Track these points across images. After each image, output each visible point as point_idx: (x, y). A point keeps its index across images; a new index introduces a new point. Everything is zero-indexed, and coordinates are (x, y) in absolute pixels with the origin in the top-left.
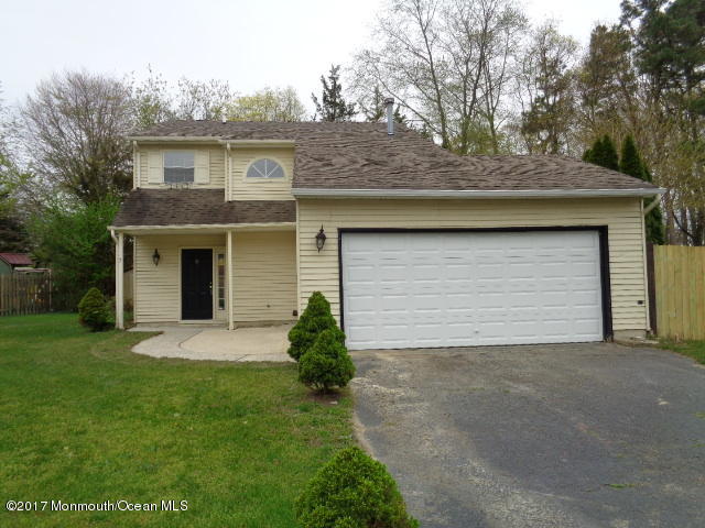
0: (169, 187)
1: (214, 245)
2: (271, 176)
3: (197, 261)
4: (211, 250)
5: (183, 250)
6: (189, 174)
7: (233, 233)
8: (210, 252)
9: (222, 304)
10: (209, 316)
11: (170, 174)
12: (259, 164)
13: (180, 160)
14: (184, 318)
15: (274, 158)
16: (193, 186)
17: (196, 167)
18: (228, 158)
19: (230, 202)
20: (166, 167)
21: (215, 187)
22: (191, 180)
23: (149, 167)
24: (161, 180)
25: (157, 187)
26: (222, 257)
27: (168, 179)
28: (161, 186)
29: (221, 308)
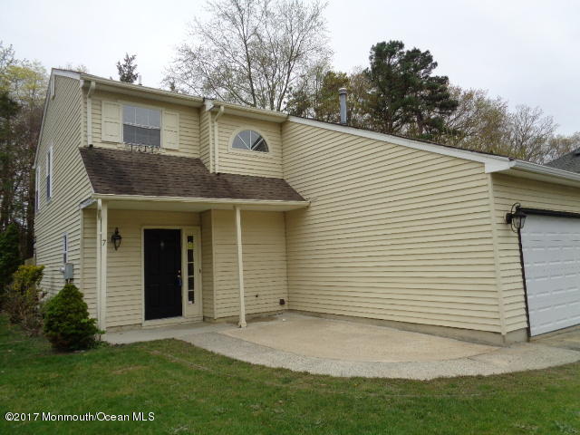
0: (129, 148)
1: (185, 225)
2: (257, 150)
3: (162, 244)
4: (180, 231)
5: (146, 231)
6: (154, 136)
8: (178, 233)
9: (191, 297)
10: (178, 312)
11: (130, 132)
13: (144, 116)
14: (148, 316)
16: (160, 151)
17: (163, 128)
18: (213, 122)
19: (219, 174)
20: (127, 123)
21: (187, 156)
22: (158, 144)
23: (104, 119)
24: (120, 139)
25: (114, 147)
26: (190, 239)
27: (127, 138)
28: (119, 146)
29: (191, 302)
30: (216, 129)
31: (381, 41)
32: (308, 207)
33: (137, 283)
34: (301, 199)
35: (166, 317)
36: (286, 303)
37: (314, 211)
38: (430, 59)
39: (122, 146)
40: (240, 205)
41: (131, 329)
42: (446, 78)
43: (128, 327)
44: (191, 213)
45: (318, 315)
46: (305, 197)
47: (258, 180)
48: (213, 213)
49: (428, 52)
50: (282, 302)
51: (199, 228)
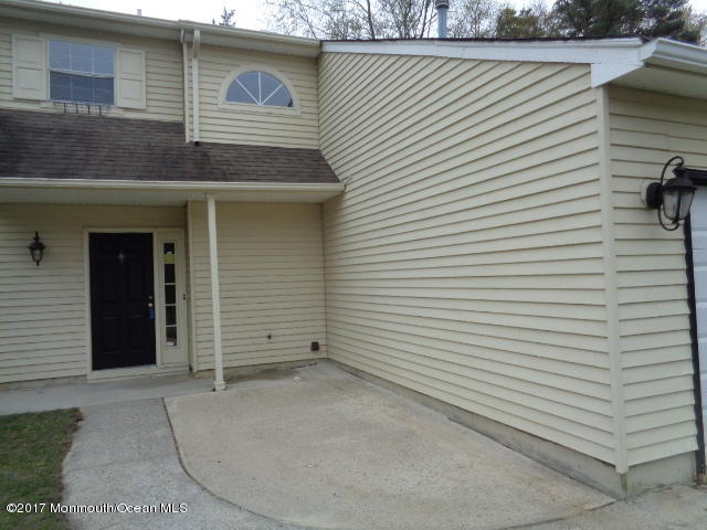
0: (60, 109)
1: (156, 227)
2: (271, 102)
3: (121, 256)
4: (151, 235)
5: (92, 236)
6: (103, 89)
7: (218, 204)
8: (147, 238)
9: (172, 335)
10: (148, 358)
11: (62, 84)
12: (249, 78)
13: (83, 58)
14: (98, 364)
15: (272, 70)
16: (114, 113)
18: (190, 60)
19: (197, 143)
20: (54, 69)
22: (109, 99)
23: (16, 64)
24: (44, 94)
25: (34, 108)
26: (169, 248)
27: (56, 93)
28: (43, 105)
29: (171, 344)
30: (195, 71)
32: (341, 192)
33: (77, 314)
34: (335, 179)
35: (121, 366)
36: (322, 348)
37: (350, 200)
39: (49, 107)
40: (213, 191)
41: (69, 383)
43: (66, 381)
44: (162, 207)
46: (340, 177)
47: (270, 153)
48: (189, 206)
50: (315, 347)
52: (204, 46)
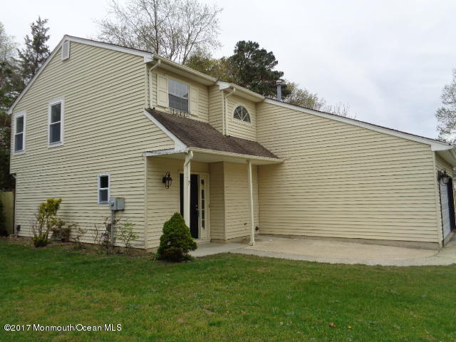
2: (244, 120)
6: (185, 104)
9: (203, 226)
15: (245, 107)
16: (188, 116)
17: (191, 99)
19: (229, 136)
20: (170, 93)
21: (201, 120)
22: (186, 110)
23: (158, 89)
24: (167, 105)
25: (162, 110)
26: (202, 182)
27: (171, 105)
28: (166, 110)
30: (227, 104)
31: (242, 40)
32: (282, 163)
34: (277, 157)
36: (260, 229)
37: (286, 166)
38: (273, 58)
39: (168, 111)
42: (283, 73)
45: (290, 237)
46: (279, 156)
48: (225, 164)
49: (271, 53)
50: (257, 229)
51: (208, 174)
52: (234, 95)
